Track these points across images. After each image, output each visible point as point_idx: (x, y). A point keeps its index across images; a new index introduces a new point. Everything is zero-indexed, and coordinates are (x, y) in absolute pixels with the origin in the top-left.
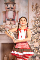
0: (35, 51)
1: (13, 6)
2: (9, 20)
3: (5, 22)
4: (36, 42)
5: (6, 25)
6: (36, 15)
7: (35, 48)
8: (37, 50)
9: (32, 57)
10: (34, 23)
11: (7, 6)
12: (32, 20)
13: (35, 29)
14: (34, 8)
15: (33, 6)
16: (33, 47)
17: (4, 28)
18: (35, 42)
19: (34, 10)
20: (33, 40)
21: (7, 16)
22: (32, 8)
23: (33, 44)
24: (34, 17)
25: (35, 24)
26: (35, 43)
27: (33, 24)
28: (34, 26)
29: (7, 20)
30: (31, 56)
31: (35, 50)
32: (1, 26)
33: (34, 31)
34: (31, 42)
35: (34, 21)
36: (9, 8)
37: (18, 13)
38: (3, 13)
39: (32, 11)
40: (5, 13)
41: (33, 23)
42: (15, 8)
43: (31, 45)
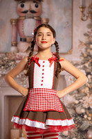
0: (85, 116)
1: (37, 6)
2: (25, 40)
3: (16, 45)
4: (88, 94)
5: (18, 52)
6: (89, 30)
7: (85, 109)
8: (90, 115)
9: (78, 132)
10: (86, 49)
11: (23, 6)
12: (81, 42)
13: (87, 65)
14: (85, 13)
15: (83, 8)
16: (82, 106)
17: (14, 60)
18: (86, 95)
19: (85, 18)
20: (83, 91)
21: (21, 30)
22: (82, 12)
23: (81, 101)
24: (85, 35)
25: (89, 50)
26: (87, 97)
27: (84, 52)
28: (85, 55)
29: (21, 40)
30: (76, 130)
31: (86, 113)
32: (6, 54)
33: (85, 68)
34: (77, 95)
35: (86, 44)
36: (25, 12)
37: (47, 23)
38: (11, 23)
39: (82, 20)
40: (17, 23)
41: (83, 50)
42: (41, 12)
43: (77, 102)
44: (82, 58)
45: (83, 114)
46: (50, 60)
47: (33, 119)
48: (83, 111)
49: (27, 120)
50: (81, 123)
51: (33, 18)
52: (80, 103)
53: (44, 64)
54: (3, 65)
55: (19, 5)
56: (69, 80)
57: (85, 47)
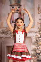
1: (19, 8)
9: (37, 61)
12: (38, 23)
14: (40, 10)
15: (39, 8)
16: (39, 50)
17: (10, 31)
18: (40, 45)
20: (39, 43)
22: (38, 10)
24: (40, 19)
28: (40, 28)
29: (13, 22)
32: (6, 28)
33: (40, 34)
34: (37, 45)
37: (23, 15)
39: (38, 13)
42: (21, 10)
43: (37, 48)
44: (39, 29)
45: (39, 53)
46: (22, 31)
47: (16, 55)
48: (39, 52)
49: (14, 55)
50: (39, 57)
51: (18, 13)
52: (38, 48)
53: (20, 33)
54: (5, 33)
55: (12, 7)
56: (33, 39)
57: (40, 25)
